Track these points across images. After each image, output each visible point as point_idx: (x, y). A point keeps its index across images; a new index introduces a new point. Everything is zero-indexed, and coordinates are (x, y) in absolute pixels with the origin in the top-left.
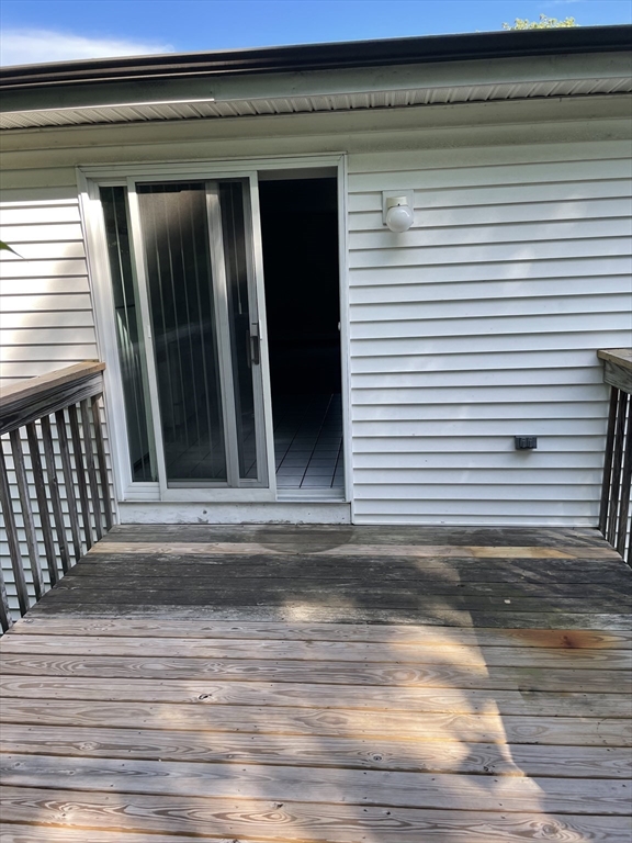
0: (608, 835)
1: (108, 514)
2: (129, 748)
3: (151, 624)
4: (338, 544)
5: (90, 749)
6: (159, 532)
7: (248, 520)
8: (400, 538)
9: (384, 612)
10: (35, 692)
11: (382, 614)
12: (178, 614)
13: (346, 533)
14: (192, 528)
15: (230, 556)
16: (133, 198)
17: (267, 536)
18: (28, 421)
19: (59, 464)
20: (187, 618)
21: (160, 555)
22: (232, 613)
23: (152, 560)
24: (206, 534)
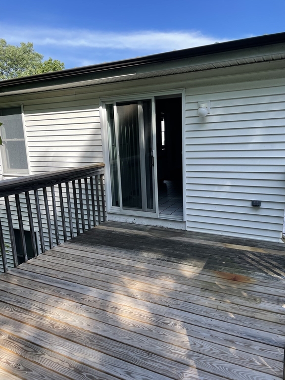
0: (193, 331)
1: (104, 217)
2: (70, 279)
3: (97, 250)
4: (176, 236)
5: (60, 277)
6: (119, 225)
7: (149, 224)
8: (201, 237)
9: (174, 259)
10: (55, 261)
11: (173, 259)
12: (108, 249)
13: (182, 233)
14: (129, 225)
15: (135, 235)
16: (115, 107)
17: (153, 230)
18: (73, 180)
19: (84, 197)
20: (109, 250)
21: (114, 231)
22: (123, 251)
23: (110, 232)
24: (132, 227)
